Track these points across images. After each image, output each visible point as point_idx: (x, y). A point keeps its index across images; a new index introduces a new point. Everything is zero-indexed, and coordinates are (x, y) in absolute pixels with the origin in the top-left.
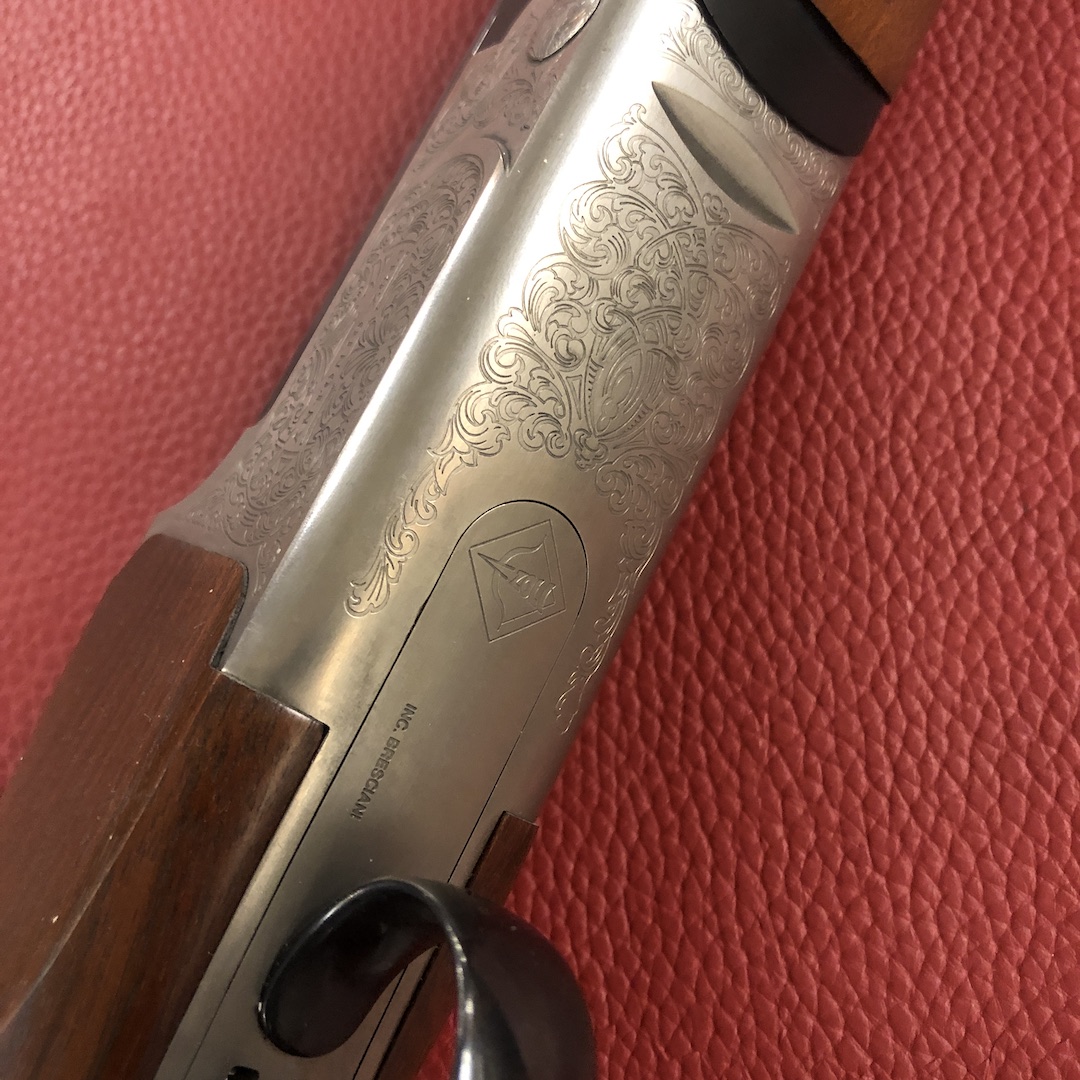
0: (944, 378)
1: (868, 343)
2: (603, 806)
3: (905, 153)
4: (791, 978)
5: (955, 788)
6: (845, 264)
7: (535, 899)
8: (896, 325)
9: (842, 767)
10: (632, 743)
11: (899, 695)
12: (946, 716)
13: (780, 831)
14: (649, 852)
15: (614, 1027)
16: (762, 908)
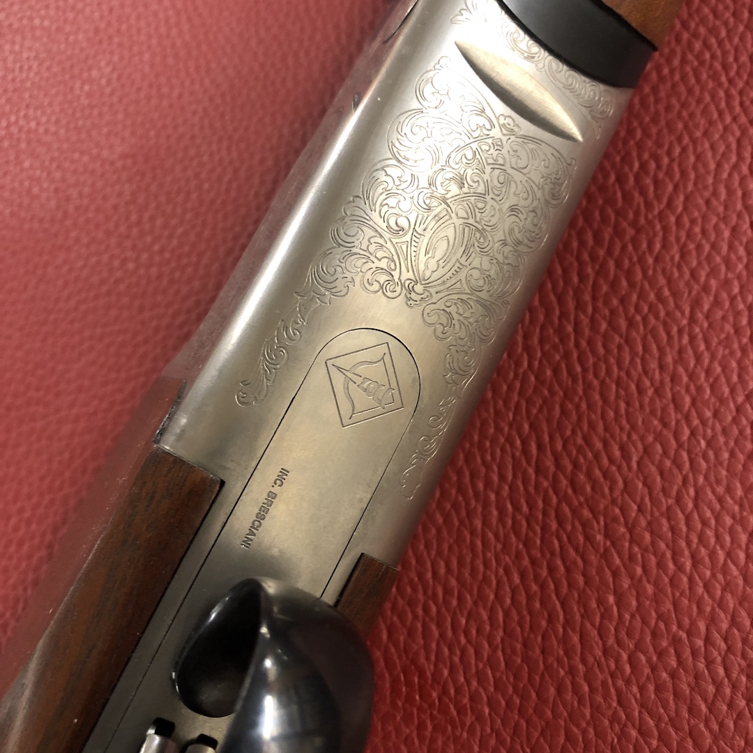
0: (726, 283)
1: (672, 258)
2: (486, 579)
3: (697, 126)
4: (619, 703)
5: (735, 572)
6: (655, 203)
7: (438, 645)
8: (692, 246)
9: (655, 555)
10: (506, 536)
11: (696, 506)
12: (728, 521)
13: (611, 599)
14: (519, 613)
15: (494, 735)
16: (599, 653)
